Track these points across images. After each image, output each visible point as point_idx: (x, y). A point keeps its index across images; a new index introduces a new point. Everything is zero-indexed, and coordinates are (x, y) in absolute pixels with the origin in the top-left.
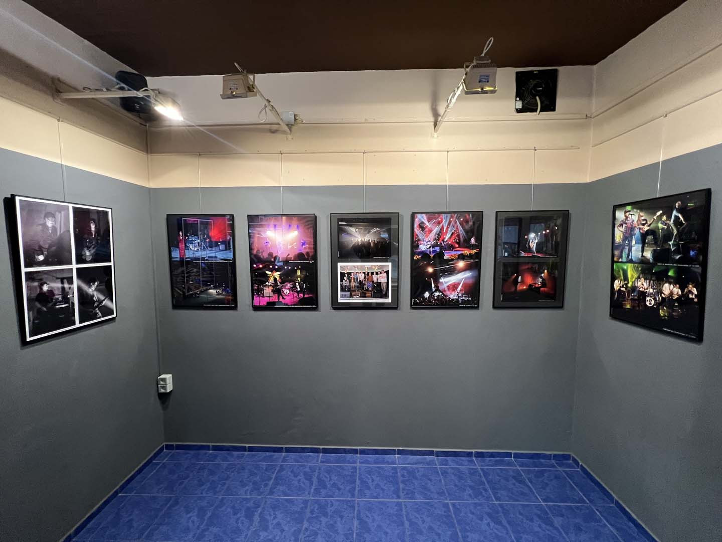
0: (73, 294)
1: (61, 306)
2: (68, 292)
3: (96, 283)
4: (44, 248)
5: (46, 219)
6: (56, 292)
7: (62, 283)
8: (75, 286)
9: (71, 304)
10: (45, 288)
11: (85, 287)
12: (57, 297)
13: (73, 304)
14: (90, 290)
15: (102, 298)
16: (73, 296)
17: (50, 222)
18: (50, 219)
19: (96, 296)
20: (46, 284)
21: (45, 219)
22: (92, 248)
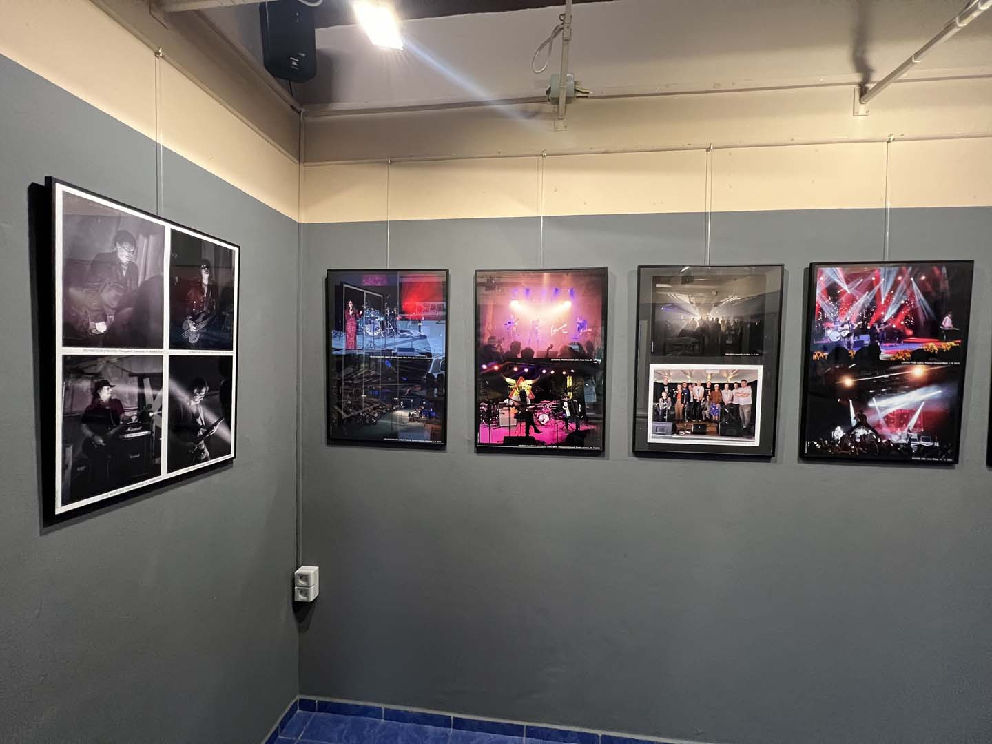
0: (160, 409)
1: (133, 435)
2: (150, 406)
4: (108, 308)
5: (118, 245)
6: (127, 404)
7: (141, 384)
8: (164, 393)
9: (154, 430)
10: (105, 394)
12: (128, 414)
13: (159, 431)
14: (193, 403)
15: (212, 419)
16: (161, 415)
17: (126, 254)
18: (125, 245)
19: (201, 415)
20: (108, 385)
21: (115, 245)
22: (200, 319)
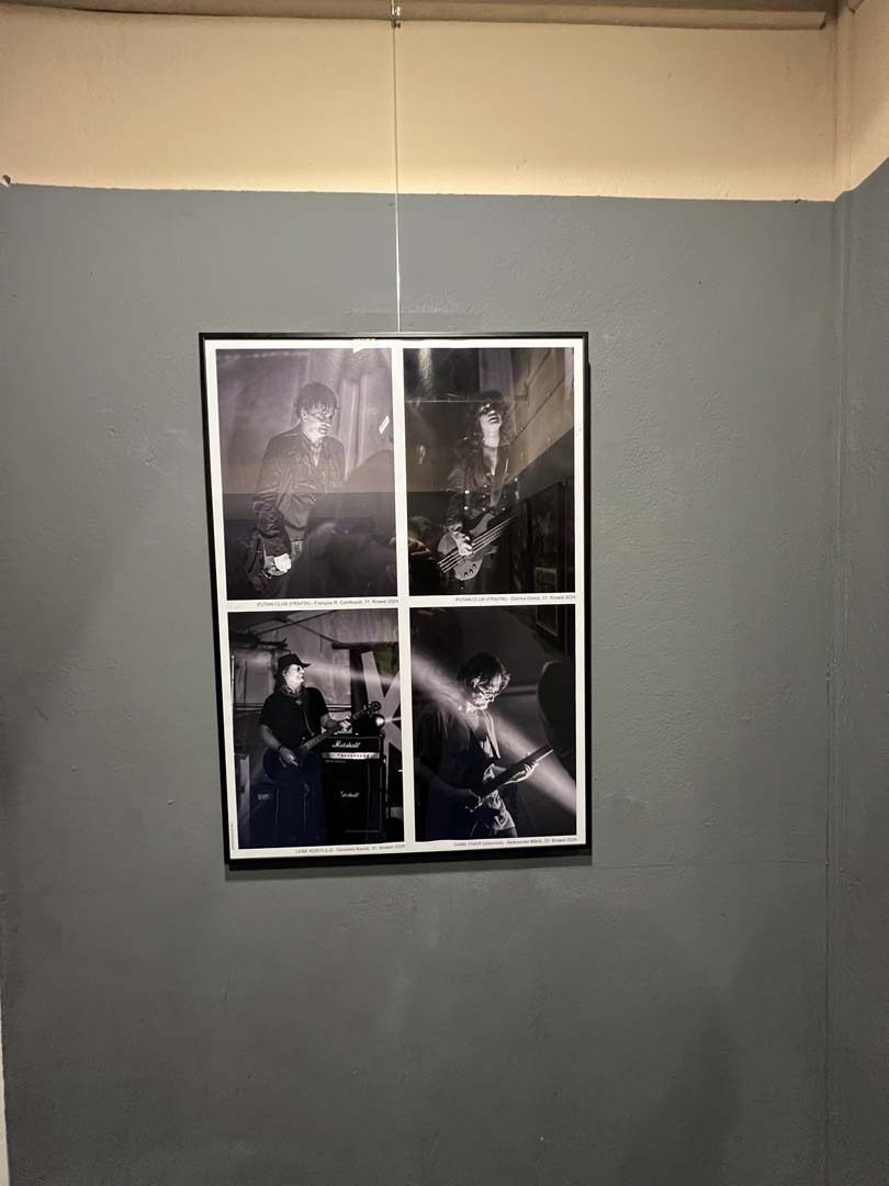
0: (398, 713)
1: (347, 756)
2: (377, 705)
3: (497, 681)
4: (293, 527)
5: (303, 411)
6: (331, 699)
7: (356, 664)
8: (404, 683)
9: (386, 753)
10: (294, 679)
11: (446, 691)
12: (334, 716)
13: (396, 755)
14: (470, 708)
15: (520, 747)
16: (398, 724)
17: (318, 424)
18: (317, 411)
19: (492, 735)
20: (299, 663)
21: (298, 413)
22: (482, 526)
